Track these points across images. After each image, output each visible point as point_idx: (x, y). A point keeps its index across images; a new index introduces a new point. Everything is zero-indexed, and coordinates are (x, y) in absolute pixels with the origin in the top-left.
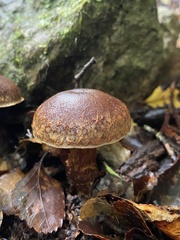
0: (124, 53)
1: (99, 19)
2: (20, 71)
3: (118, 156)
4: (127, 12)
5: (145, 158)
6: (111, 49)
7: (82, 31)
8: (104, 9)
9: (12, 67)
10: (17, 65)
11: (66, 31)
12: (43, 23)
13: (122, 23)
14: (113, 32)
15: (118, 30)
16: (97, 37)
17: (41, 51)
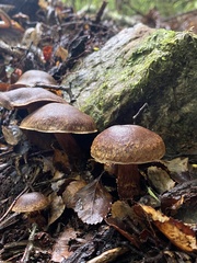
0: (189, 101)
1: (164, 74)
2: (101, 112)
3: (164, 186)
4: (191, 68)
5: (188, 190)
6: (175, 98)
7: (149, 83)
8: (168, 67)
9: (96, 109)
10: (100, 107)
11: (136, 83)
12: (123, 77)
13: (185, 77)
14: (178, 84)
15: (182, 83)
16: (162, 88)
17: (116, 98)
